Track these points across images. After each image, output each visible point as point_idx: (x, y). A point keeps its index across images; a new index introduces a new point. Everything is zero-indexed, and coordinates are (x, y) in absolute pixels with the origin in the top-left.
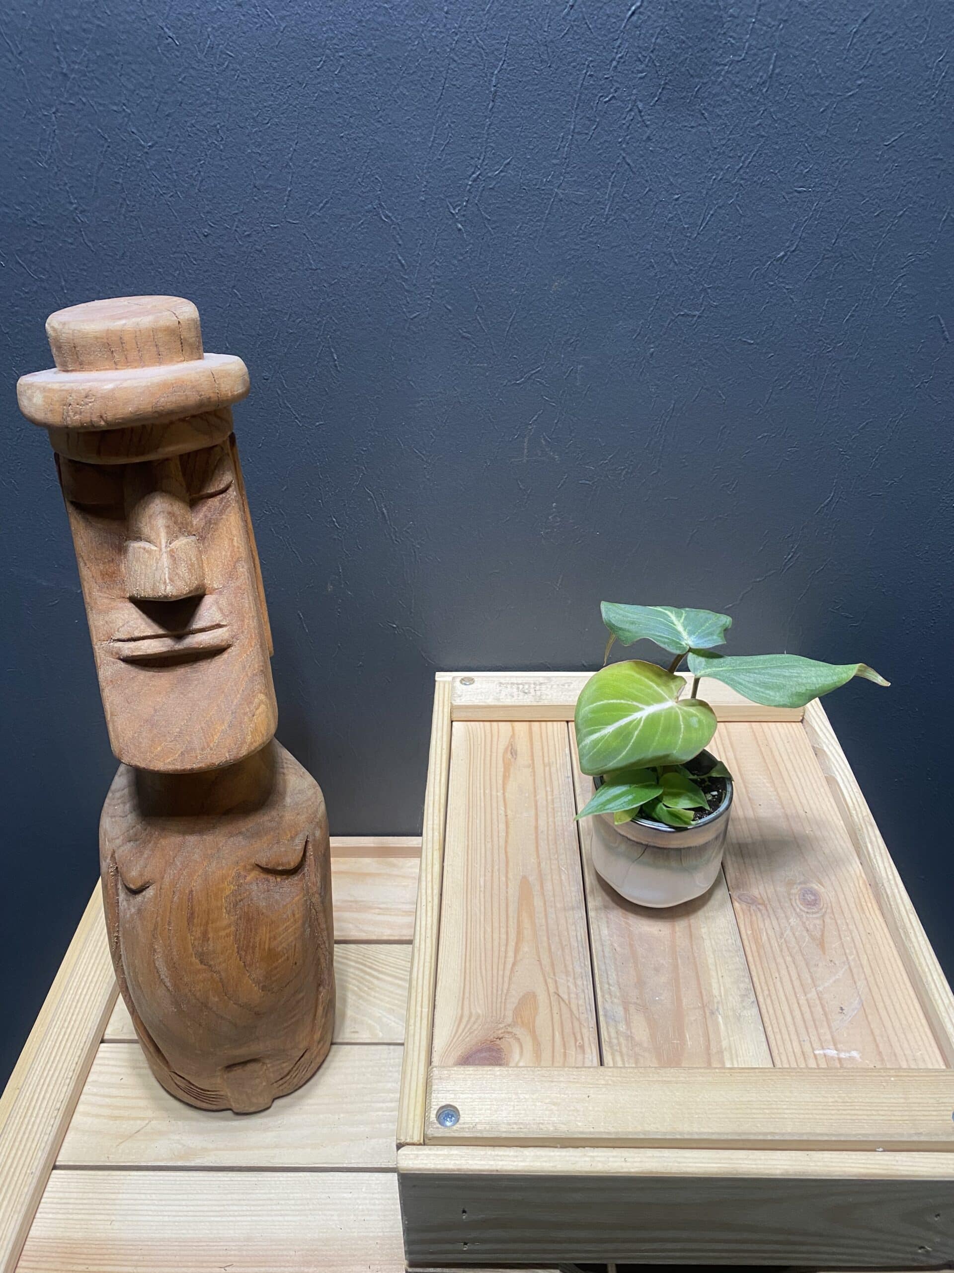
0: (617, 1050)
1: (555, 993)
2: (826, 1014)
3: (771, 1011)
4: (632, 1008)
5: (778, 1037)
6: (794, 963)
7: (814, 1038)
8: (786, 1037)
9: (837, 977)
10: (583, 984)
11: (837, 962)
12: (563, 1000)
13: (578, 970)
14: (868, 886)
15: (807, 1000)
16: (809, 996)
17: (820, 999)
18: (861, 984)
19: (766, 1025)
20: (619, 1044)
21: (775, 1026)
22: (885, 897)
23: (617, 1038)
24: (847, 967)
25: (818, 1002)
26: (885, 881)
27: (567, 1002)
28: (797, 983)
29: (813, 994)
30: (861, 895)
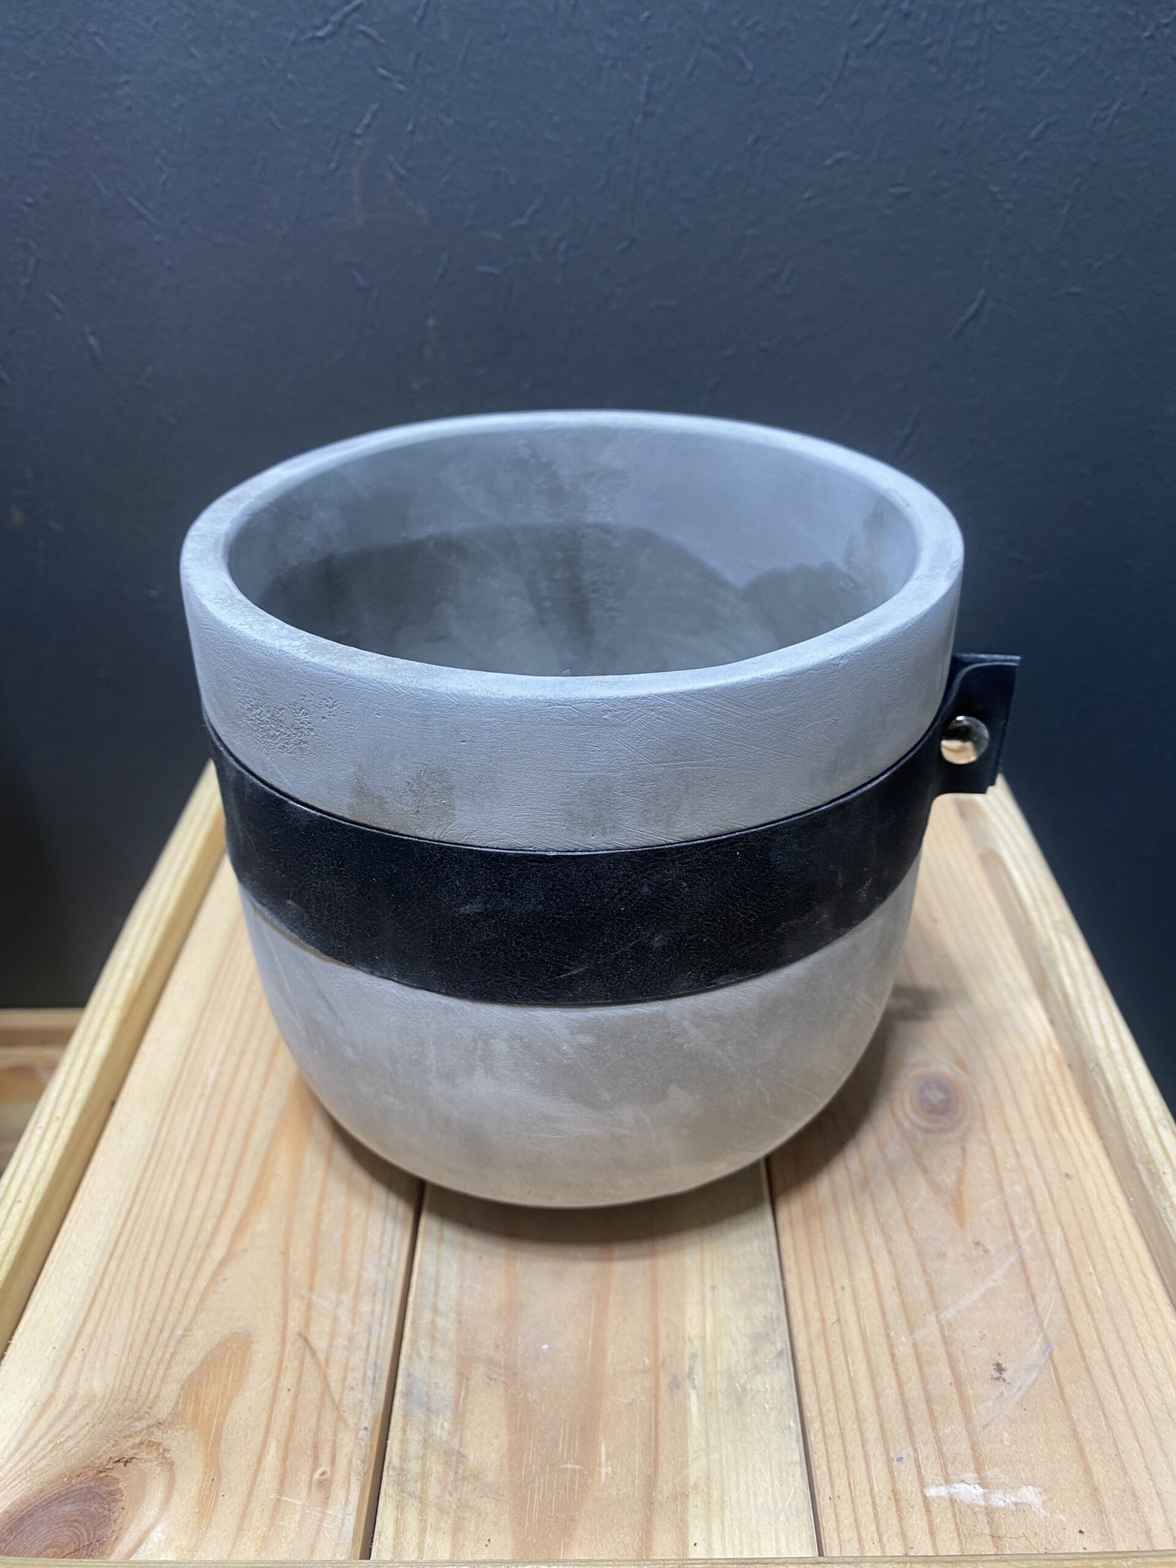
0: (412, 1495)
1: (300, 1334)
2: (958, 1383)
3: (824, 1377)
4: (479, 1373)
5: (836, 1447)
6: (890, 1252)
7: (927, 1451)
8: (855, 1449)
9: (991, 1284)
10: (373, 1312)
11: (990, 1247)
12: (314, 1354)
13: (370, 1274)
14: (1066, 1069)
15: (915, 1345)
16: (920, 1334)
17: (946, 1342)
18: (1048, 1300)
19: (808, 1414)
20: (424, 1475)
21: (830, 1416)
22: (1103, 1089)
23: (423, 1458)
24: (1013, 1258)
25: (940, 1350)
26: (1102, 1055)
27: (322, 1358)
28: (892, 1301)
29: (929, 1331)
30: (1049, 1088)
